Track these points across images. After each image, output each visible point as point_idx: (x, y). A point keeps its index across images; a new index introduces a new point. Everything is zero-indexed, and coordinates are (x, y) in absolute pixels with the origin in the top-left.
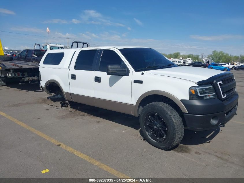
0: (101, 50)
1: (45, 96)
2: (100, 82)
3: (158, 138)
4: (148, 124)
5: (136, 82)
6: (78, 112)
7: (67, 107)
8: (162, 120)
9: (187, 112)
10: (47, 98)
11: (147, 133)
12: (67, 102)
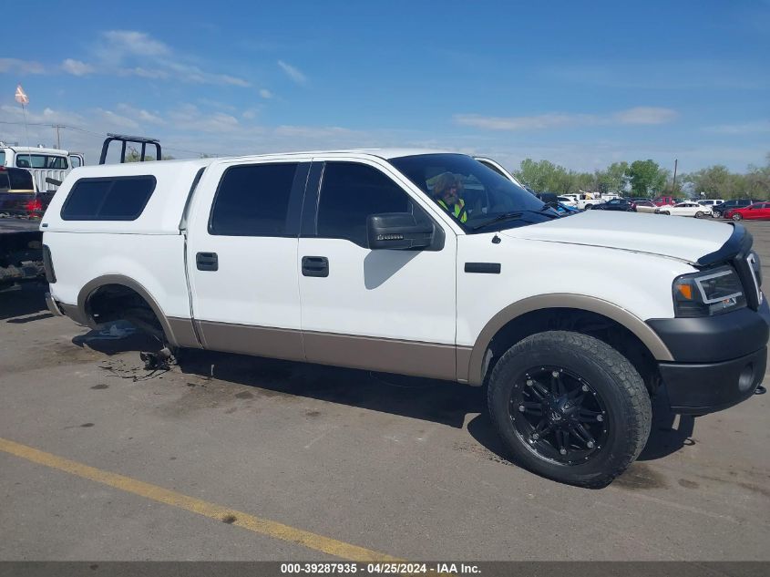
0: (317, 165)
1: (65, 336)
2: (325, 275)
3: (563, 451)
4: (522, 408)
5: (471, 268)
6: (217, 384)
7: (168, 369)
8: (581, 392)
9: (672, 359)
10: (74, 341)
11: (521, 437)
12: (166, 350)
